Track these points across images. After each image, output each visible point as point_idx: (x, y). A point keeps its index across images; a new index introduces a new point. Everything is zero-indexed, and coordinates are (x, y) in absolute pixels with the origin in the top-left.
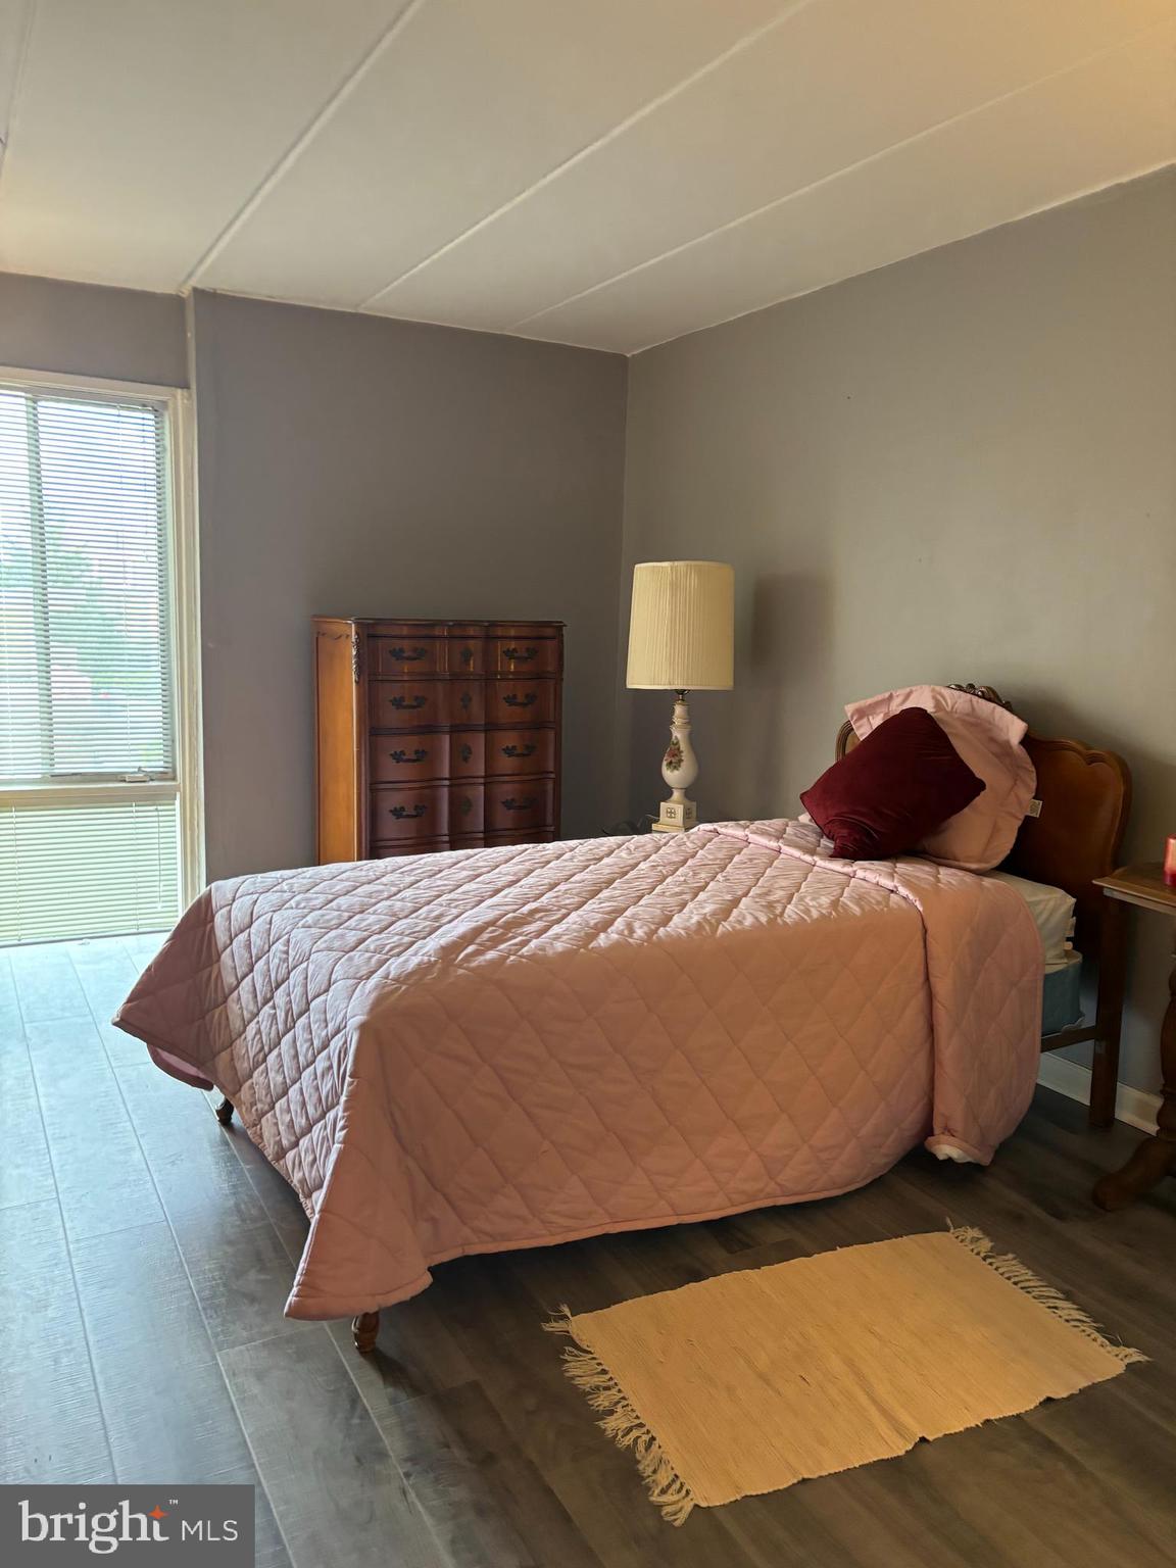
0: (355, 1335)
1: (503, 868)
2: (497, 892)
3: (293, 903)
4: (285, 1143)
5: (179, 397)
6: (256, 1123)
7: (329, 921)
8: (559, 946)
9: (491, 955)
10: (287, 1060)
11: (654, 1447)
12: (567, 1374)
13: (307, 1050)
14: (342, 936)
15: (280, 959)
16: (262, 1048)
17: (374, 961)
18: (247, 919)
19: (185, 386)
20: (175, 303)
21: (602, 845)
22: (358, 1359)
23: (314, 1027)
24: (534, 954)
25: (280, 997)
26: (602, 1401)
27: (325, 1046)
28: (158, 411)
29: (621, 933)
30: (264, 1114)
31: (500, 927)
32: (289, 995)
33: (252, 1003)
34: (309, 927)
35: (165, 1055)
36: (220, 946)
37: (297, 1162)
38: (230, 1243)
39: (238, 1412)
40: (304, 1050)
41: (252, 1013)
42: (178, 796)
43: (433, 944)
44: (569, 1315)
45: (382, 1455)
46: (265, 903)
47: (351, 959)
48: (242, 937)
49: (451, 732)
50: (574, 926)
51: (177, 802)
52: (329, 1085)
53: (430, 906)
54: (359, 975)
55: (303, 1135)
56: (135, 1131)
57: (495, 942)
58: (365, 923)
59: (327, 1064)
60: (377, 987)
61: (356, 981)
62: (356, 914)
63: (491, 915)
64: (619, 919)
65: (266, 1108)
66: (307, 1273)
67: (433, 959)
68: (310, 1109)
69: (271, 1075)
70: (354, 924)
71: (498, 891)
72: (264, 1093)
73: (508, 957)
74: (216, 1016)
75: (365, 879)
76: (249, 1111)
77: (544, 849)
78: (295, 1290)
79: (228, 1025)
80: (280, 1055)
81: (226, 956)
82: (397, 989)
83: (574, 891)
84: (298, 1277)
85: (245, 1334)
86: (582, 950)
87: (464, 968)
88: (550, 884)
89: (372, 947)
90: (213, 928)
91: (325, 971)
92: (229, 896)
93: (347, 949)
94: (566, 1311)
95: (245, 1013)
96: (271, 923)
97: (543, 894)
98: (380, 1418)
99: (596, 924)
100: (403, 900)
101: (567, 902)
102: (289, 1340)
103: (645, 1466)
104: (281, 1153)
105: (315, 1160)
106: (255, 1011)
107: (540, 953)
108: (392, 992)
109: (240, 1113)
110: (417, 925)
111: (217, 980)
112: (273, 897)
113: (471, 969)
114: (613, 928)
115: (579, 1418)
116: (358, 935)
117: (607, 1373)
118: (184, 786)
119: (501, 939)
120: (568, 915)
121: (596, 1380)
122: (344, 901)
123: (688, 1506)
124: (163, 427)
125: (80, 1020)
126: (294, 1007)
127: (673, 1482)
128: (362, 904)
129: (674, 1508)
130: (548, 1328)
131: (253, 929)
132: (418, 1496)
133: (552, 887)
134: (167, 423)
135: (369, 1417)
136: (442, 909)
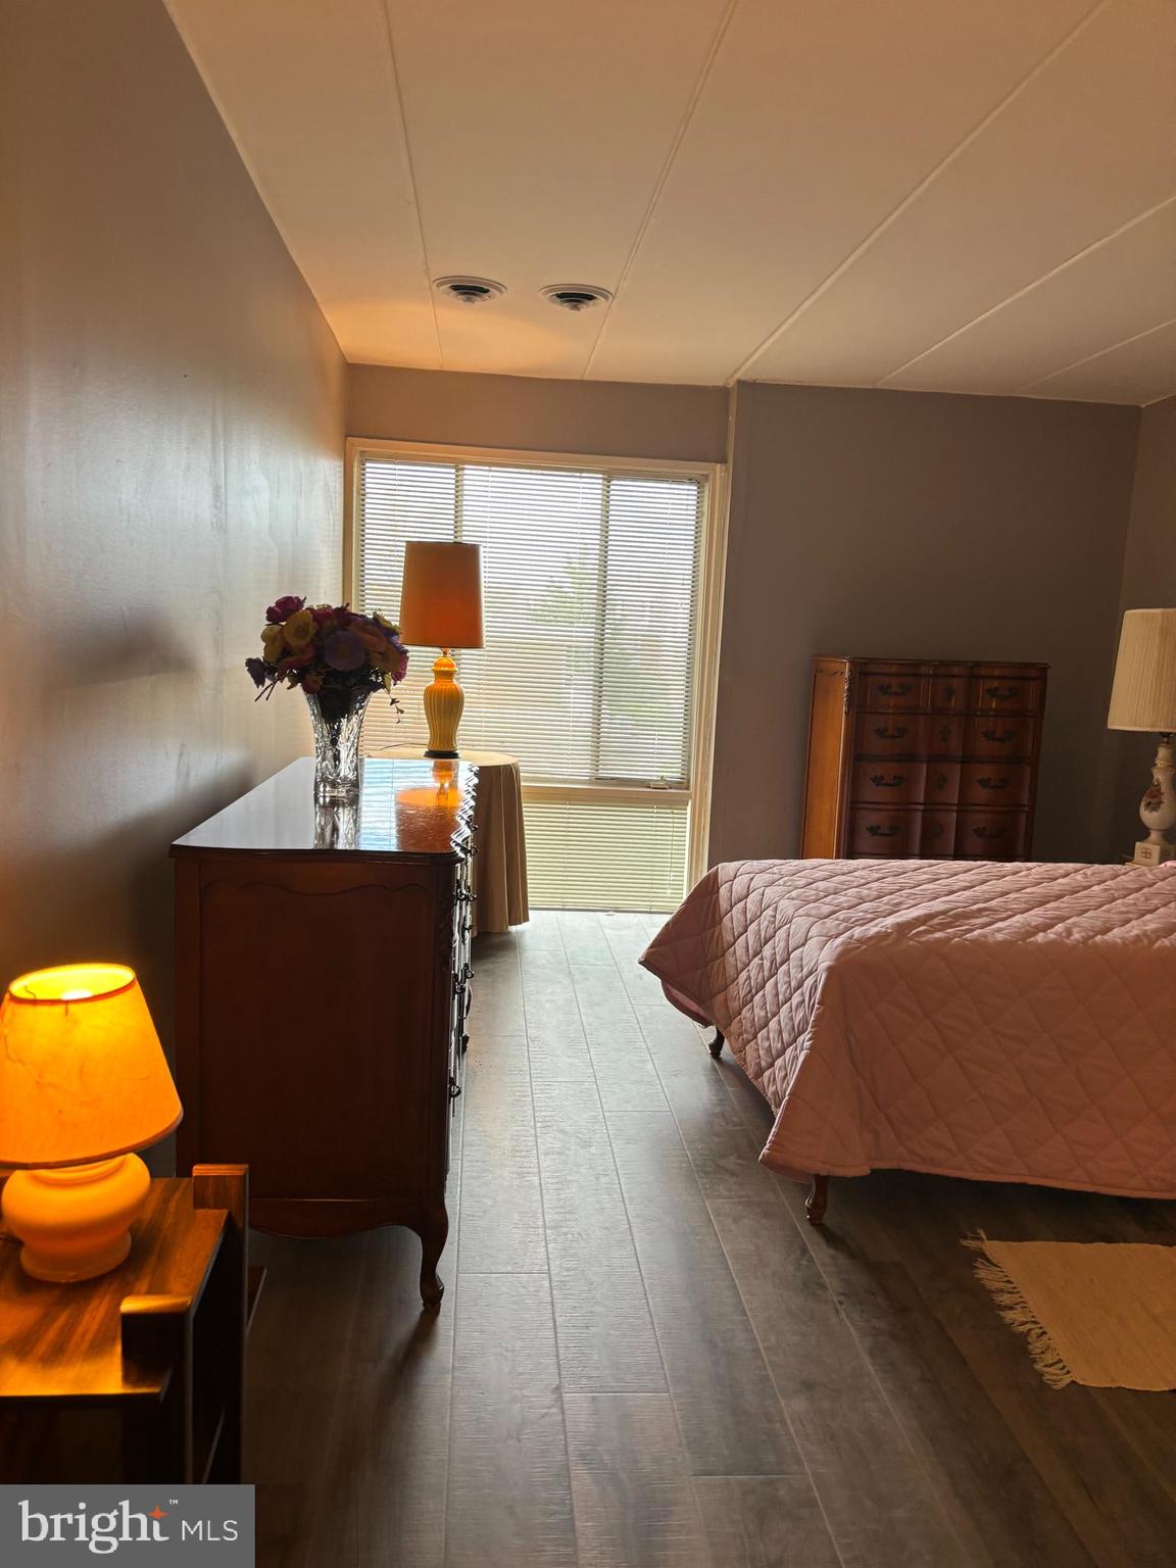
0: (808, 1209)
1: (961, 877)
2: (952, 892)
3: (781, 882)
4: (763, 1063)
5: (718, 470)
6: (742, 1049)
7: (809, 896)
8: (999, 937)
9: (938, 935)
10: (769, 998)
11: (1045, 1338)
12: (976, 1276)
13: (786, 989)
14: (818, 908)
15: (769, 921)
16: (751, 991)
17: (842, 926)
18: (745, 891)
19: (724, 461)
20: (722, 392)
21: (1059, 868)
22: (807, 1226)
23: (792, 971)
24: (977, 940)
25: (767, 951)
26: (1005, 1299)
27: (800, 985)
28: (699, 482)
29: (1059, 934)
30: (749, 1042)
31: (950, 917)
32: (774, 948)
33: (744, 955)
34: (793, 899)
35: (675, 992)
36: (723, 911)
37: (772, 1079)
39: (719, 1236)
40: (784, 989)
41: (744, 963)
42: (690, 804)
43: (890, 921)
44: (984, 1236)
45: (822, 1286)
46: (759, 880)
47: (824, 923)
48: (741, 905)
49: (928, 762)
50: (1017, 924)
51: (689, 808)
52: (801, 1015)
53: (892, 896)
54: (829, 935)
55: (779, 1056)
56: (648, 1049)
57: (943, 927)
58: (837, 901)
59: (800, 999)
60: (843, 943)
61: (825, 939)
62: (831, 894)
63: (942, 907)
64: (1060, 925)
65: (751, 1037)
66: (777, 1135)
67: (889, 931)
68: (785, 1036)
69: (756, 1010)
70: (828, 901)
71: (954, 892)
72: (749, 1025)
73: (953, 939)
74: (715, 968)
75: (839, 872)
76: (735, 1040)
78: (767, 1146)
79: (724, 974)
80: (764, 995)
81: (726, 919)
82: (858, 947)
83: (1023, 900)
84: (770, 1138)
85: (726, 1193)
86: (1020, 943)
87: (914, 941)
88: (1001, 892)
89: (841, 917)
90: (717, 897)
91: (803, 931)
92: (732, 875)
93: (822, 917)
95: (739, 963)
96: (763, 895)
97: (993, 899)
98: (823, 1265)
99: (1037, 925)
100: (869, 889)
101: (1015, 906)
103: (1036, 1347)
104: (760, 1073)
105: (786, 1074)
106: (747, 961)
107: (982, 939)
108: (854, 949)
109: (730, 1042)
110: (879, 907)
111: (718, 938)
112: (766, 877)
113: (920, 942)
114: (1052, 930)
115: (984, 1305)
116: (832, 908)
117: (1012, 1283)
118: (695, 795)
119: (949, 925)
120: (1014, 916)
121: (1001, 1285)
122: (821, 885)
123: (1067, 1380)
124: (703, 497)
125: (607, 968)
126: (778, 957)
127: (1057, 1363)
128: (836, 888)
129: (1055, 1377)
130: (965, 1243)
131: (749, 899)
132: (848, 1317)
133: (1003, 894)
134: (707, 493)
135: (814, 1263)
136: (902, 899)
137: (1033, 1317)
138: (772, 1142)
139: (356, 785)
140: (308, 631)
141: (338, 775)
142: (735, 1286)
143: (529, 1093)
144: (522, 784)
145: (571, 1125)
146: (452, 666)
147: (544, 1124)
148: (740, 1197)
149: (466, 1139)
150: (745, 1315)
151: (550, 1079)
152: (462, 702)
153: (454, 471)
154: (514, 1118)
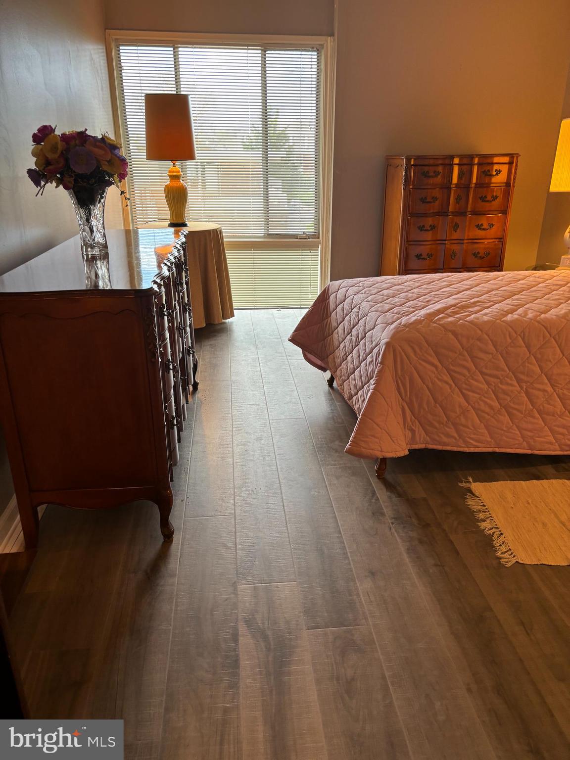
0: (376, 470)
1: (465, 282)
3: (363, 291)
4: (353, 392)
5: (329, 41)
6: (342, 385)
7: (378, 299)
8: (486, 318)
9: (450, 319)
10: (355, 358)
11: (502, 537)
12: (466, 503)
13: (364, 353)
14: (383, 306)
15: (355, 315)
16: (346, 354)
17: (395, 317)
18: (344, 298)
19: (332, 35)
22: (376, 479)
23: (367, 344)
24: (473, 321)
25: (354, 332)
26: (481, 516)
27: (371, 352)
28: (318, 50)
29: (520, 315)
30: (345, 381)
31: (458, 307)
32: (358, 330)
33: (343, 334)
34: (369, 302)
35: (309, 355)
36: (331, 309)
37: (357, 401)
38: (329, 430)
39: (328, 488)
40: (363, 353)
41: (342, 338)
42: (320, 246)
43: (423, 312)
44: (472, 481)
45: (383, 514)
46: (351, 291)
47: (385, 316)
48: (341, 306)
50: (496, 310)
51: (319, 249)
52: (371, 368)
53: (425, 297)
54: (388, 323)
55: (360, 390)
56: (295, 385)
57: (454, 314)
58: (393, 302)
59: (371, 359)
60: (395, 328)
61: (385, 325)
62: (391, 297)
63: (454, 302)
64: (521, 309)
65: (346, 378)
66: (355, 437)
67: (422, 318)
68: (363, 379)
69: (349, 364)
70: (389, 302)
71: (460, 292)
72: (345, 372)
73: (459, 321)
74: (328, 341)
75: (397, 283)
76: (339, 379)
77: (488, 275)
78: (349, 443)
79: (333, 344)
80: (352, 356)
81: (333, 314)
82: (404, 330)
83: (499, 295)
85: (333, 462)
86: (498, 321)
87: (437, 324)
88: (488, 291)
89: (395, 312)
90: (329, 302)
91: (374, 320)
92: (337, 288)
93: (384, 312)
94: (471, 480)
95: (340, 339)
96: (353, 300)
97: (483, 295)
98: (384, 502)
99: (508, 310)
100: (413, 293)
101: (495, 299)
102: (350, 468)
103: (497, 543)
104: (351, 397)
106: (344, 337)
107: (475, 320)
108: (401, 331)
109: (336, 381)
110: (417, 304)
111: (329, 325)
112: (355, 289)
113: (439, 324)
114: (516, 312)
115: (469, 520)
116: (390, 306)
117: (485, 506)
118: (323, 241)
119: (457, 313)
120: (494, 305)
121: (480, 508)
122: (385, 292)
123: (514, 560)
124: (321, 59)
125: (276, 340)
126: (360, 336)
127: (508, 551)
128: (394, 293)
129: (507, 560)
130: (461, 485)
131: (345, 302)
132: (396, 531)
133: (488, 292)
134: (323, 57)
135: (379, 501)
136: (431, 298)
137: (496, 525)
138: (352, 441)
139: (105, 246)
140: (58, 148)
141: (94, 240)
142: (335, 517)
143: (230, 412)
144: (225, 240)
145: (251, 429)
146: (179, 172)
147: (237, 429)
148: (341, 464)
149: (195, 439)
150: (340, 533)
151: (242, 404)
152: (187, 193)
153: (172, 49)
154: (221, 426)
